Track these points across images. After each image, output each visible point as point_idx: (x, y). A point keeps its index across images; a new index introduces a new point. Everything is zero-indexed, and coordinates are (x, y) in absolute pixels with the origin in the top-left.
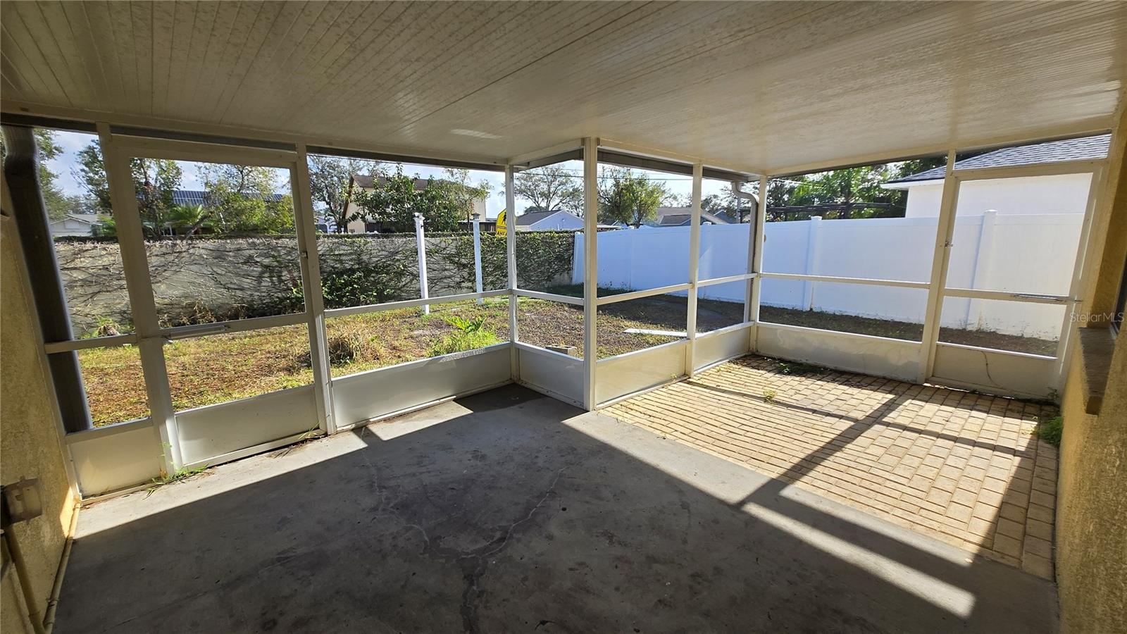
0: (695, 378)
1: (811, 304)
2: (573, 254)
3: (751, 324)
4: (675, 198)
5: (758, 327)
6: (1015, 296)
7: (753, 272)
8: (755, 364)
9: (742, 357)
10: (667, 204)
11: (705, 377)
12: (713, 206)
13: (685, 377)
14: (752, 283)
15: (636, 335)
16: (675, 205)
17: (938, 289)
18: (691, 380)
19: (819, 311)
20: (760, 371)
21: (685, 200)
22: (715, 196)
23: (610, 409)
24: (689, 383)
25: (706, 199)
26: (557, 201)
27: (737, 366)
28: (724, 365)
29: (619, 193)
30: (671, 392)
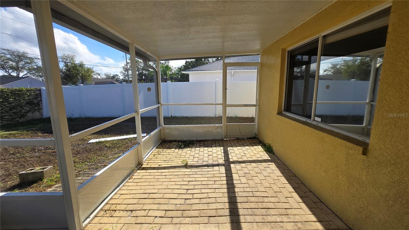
0: (145, 164)
1: (171, 114)
2: (41, 100)
3: (161, 127)
4: (99, 75)
5: (164, 128)
6: (244, 105)
7: (159, 103)
8: (167, 146)
9: (160, 144)
10: (95, 77)
11: (150, 161)
12: (117, 79)
13: (139, 166)
14: (159, 109)
15: (97, 143)
16: (99, 77)
17: (225, 105)
18: (143, 166)
19: (174, 116)
20: (172, 150)
21: (104, 76)
22: (117, 75)
23: (97, 219)
24: (144, 169)
25: (113, 76)
26: (25, 72)
27: (162, 150)
28: (155, 150)
29: (69, 70)
30: (136, 181)
